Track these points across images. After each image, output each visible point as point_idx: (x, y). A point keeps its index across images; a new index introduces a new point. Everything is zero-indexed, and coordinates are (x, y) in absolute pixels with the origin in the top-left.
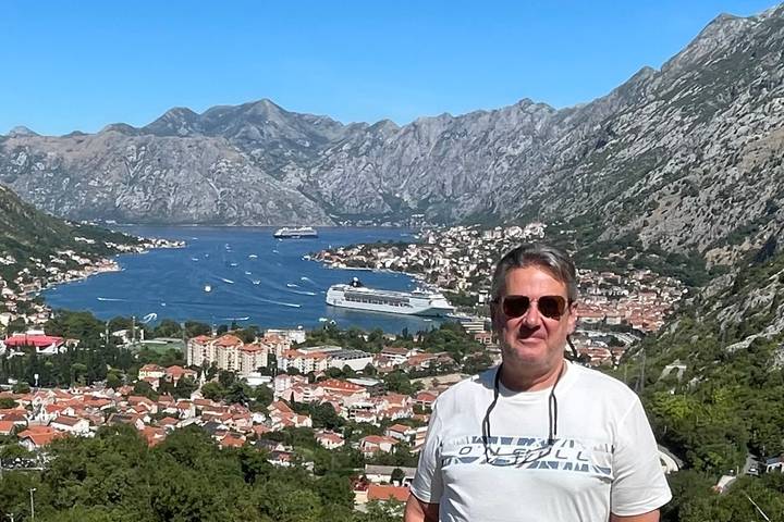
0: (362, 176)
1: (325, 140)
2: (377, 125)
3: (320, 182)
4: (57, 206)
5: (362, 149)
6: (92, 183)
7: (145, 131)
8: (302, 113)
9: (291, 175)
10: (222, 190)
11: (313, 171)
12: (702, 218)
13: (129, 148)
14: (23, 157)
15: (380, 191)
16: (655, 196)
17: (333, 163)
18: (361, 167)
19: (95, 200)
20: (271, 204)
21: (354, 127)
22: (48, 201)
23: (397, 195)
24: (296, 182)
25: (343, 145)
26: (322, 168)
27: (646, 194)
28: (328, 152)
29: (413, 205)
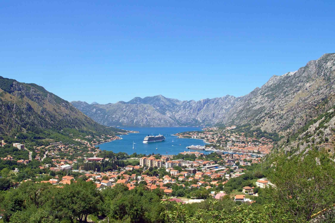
0: (187, 114)
1: (176, 105)
2: (190, 101)
3: (175, 116)
4: (104, 122)
5: (187, 107)
6: (113, 116)
7: (128, 103)
8: (170, 98)
9: (168, 114)
10: (149, 118)
11: (174, 113)
12: (276, 124)
13: (124, 107)
14: (95, 110)
15: (192, 118)
16: (263, 118)
17: (179, 111)
18: (186, 112)
19: (114, 121)
20: (162, 121)
21: (184, 102)
22: (101, 121)
23: (197, 119)
24: (169, 115)
25: (181, 106)
26: (176, 112)
27: (261, 118)
28: (177, 108)
29: (201, 121)
